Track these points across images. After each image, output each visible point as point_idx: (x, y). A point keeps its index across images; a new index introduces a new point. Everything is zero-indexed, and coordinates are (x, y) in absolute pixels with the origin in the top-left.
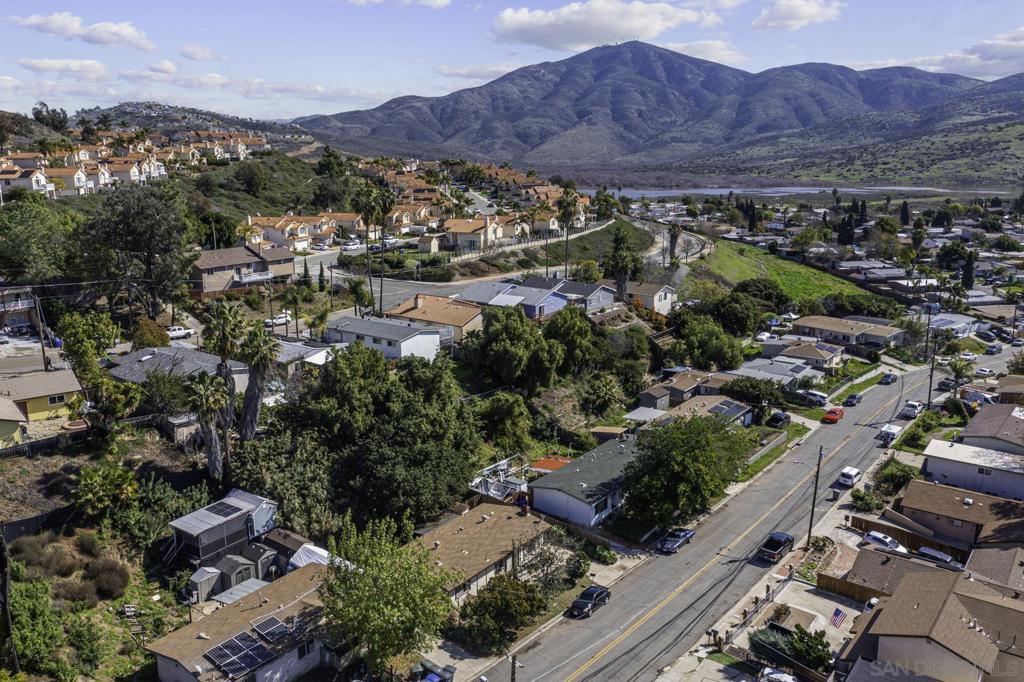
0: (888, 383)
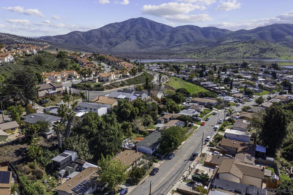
0: (215, 115)
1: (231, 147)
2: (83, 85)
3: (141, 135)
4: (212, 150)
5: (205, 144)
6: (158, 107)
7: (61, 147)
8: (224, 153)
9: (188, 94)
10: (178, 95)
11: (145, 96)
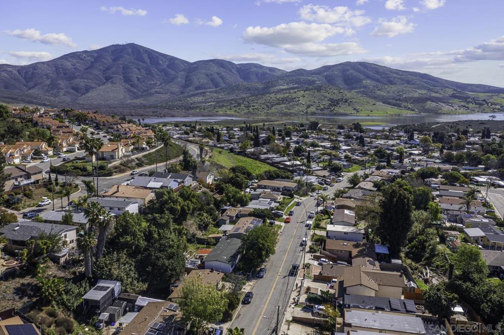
0: (299, 205)
1: (341, 251)
2: (73, 167)
3: (202, 246)
4: (317, 258)
5: (302, 249)
6: (214, 198)
7: (91, 276)
8: (335, 260)
9: (249, 176)
10: (238, 177)
11: (189, 182)
